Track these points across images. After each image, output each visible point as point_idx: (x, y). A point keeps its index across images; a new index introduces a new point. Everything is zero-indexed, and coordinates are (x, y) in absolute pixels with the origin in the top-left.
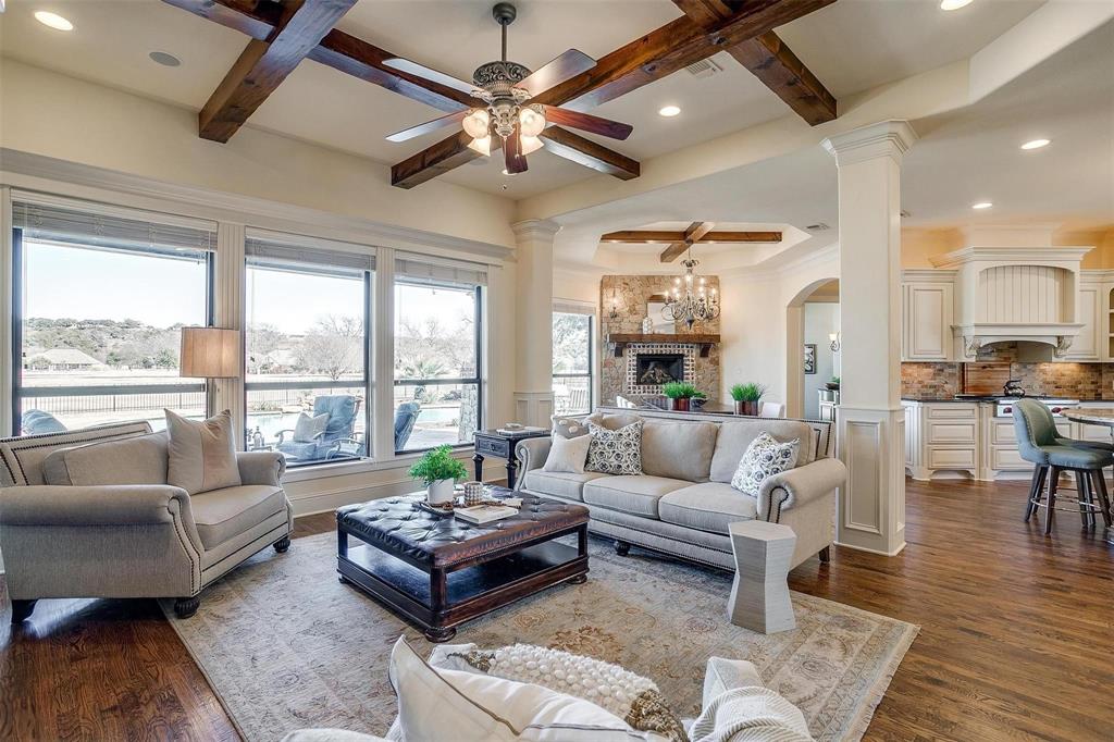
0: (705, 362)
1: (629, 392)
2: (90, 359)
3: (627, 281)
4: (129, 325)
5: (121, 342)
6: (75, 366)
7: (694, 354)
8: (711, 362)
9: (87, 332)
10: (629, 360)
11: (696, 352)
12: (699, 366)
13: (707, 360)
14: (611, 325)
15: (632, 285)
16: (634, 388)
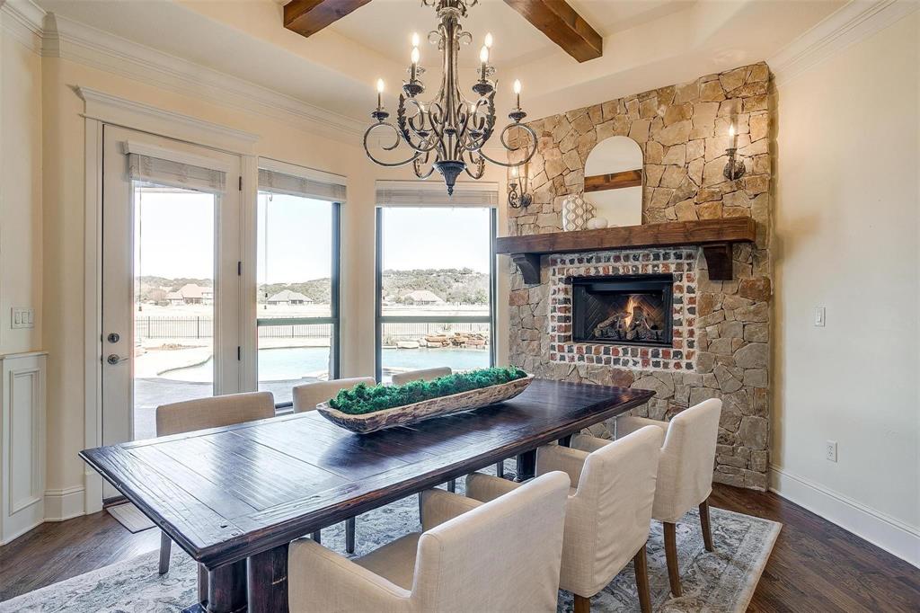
0: (724, 293)
1: (553, 357)
2: (437, 298)
3: (548, 128)
4: (465, 272)
5: (460, 285)
6: (427, 303)
7: (696, 273)
8: (744, 292)
9: (442, 278)
10: (553, 290)
11: (699, 268)
12: (708, 304)
13: (731, 287)
14: (521, 221)
15: (560, 133)
16: (561, 349)
